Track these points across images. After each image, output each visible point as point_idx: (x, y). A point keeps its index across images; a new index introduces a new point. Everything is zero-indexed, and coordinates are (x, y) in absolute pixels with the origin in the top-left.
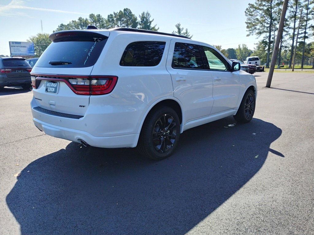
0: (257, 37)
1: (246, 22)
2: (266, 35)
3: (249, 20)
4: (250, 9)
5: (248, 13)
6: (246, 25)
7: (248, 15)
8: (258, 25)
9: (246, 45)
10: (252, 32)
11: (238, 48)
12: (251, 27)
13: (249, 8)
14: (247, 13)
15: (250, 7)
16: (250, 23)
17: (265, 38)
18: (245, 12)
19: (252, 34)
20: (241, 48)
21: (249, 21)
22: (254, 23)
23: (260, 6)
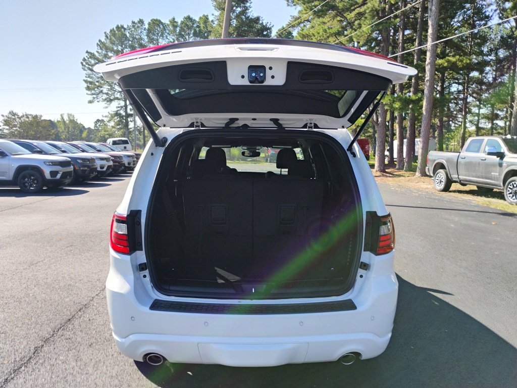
0: (106, 105)
1: (84, 80)
2: (119, 104)
3: (89, 77)
4: (90, 60)
5: (87, 66)
6: (85, 85)
7: (86, 69)
8: (105, 86)
9: (73, 116)
10: (97, 97)
11: (59, 119)
12: (94, 89)
13: (88, 59)
14: (85, 66)
15: (88, 57)
16: (91, 83)
17: (119, 109)
18: (82, 63)
19: (98, 100)
20: (65, 120)
21: (89, 79)
22: (97, 84)
23: (105, 58)
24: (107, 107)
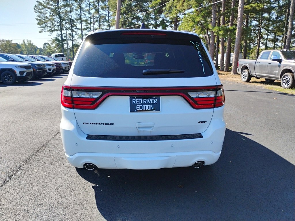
0: (50, 34)
1: (36, 19)
2: (58, 33)
3: (39, 17)
4: (39, 6)
5: (37, 10)
6: (37, 22)
7: (37, 12)
8: (48, 22)
9: (30, 41)
10: (44, 29)
11: (22, 43)
12: (42, 24)
13: (38, 5)
14: (36, 10)
15: (38, 4)
16: (40, 20)
17: (58, 36)
18: (34, 8)
19: (45, 31)
20: (26, 43)
21: (39, 18)
22: (44, 21)
23: (48, 5)
24: (50, 35)
